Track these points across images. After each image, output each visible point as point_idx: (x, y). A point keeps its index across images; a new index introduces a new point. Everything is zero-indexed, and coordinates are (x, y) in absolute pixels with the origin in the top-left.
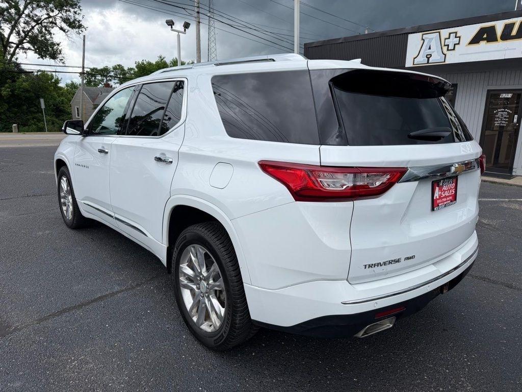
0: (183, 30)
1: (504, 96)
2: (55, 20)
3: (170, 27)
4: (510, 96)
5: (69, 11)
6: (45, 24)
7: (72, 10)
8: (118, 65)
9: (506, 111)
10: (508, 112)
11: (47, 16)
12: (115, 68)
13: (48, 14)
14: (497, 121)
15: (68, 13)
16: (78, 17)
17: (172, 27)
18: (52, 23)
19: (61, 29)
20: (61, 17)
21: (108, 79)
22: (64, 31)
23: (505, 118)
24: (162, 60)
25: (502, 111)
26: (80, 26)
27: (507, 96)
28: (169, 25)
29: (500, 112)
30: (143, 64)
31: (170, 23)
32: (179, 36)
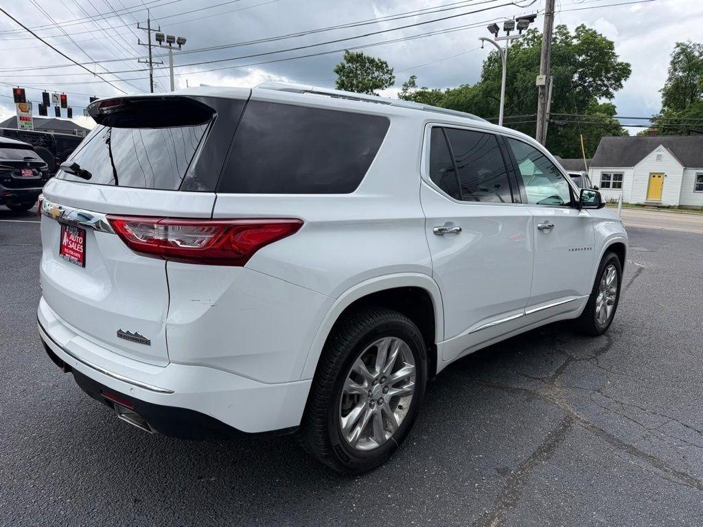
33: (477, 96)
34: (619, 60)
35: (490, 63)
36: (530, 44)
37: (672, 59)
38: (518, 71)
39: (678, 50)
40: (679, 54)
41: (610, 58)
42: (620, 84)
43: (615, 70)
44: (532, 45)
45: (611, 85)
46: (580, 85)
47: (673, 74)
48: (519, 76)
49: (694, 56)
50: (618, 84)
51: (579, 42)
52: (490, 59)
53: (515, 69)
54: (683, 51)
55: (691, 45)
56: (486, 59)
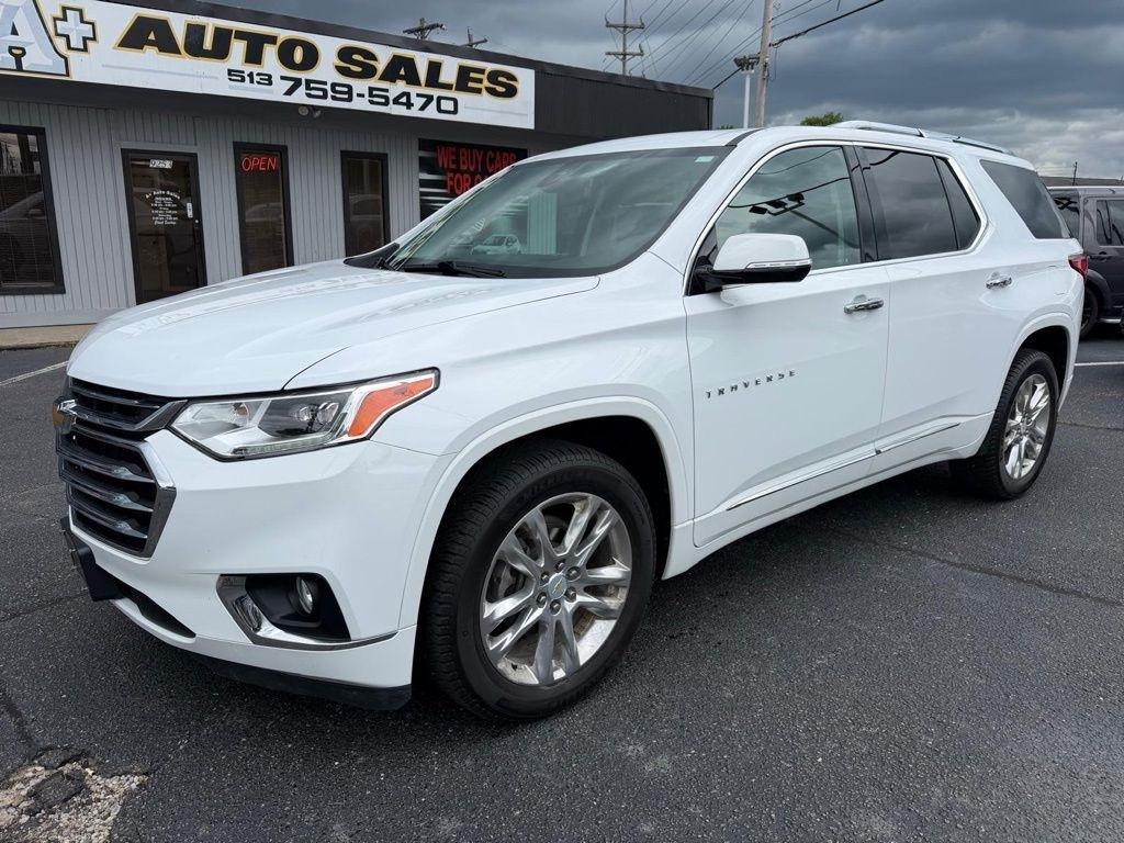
1: (156, 163)
4: (168, 165)
9: (169, 196)
10: (173, 198)
14: (156, 215)
23: (170, 208)
25: (162, 196)
27: (162, 166)
29: (158, 196)
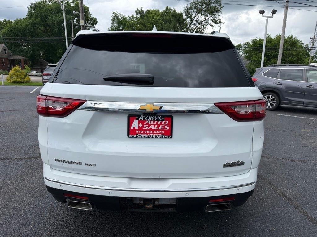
0: (271, 15)
2: (208, 21)
3: (262, 14)
5: (216, 15)
6: (203, 24)
7: (217, 14)
8: (247, 42)
11: (204, 20)
12: (245, 44)
13: (205, 18)
15: (215, 16)
16: (220, 18)
17: (263, 15)
18: (206, 23)
19: (211, 25)
20: (211, 19)
21: (240, 51)
22: (212, 26)
24: (269, 36)
26: (220, 22)
28: (261, 14)
30: (256, 40)
31: (262, 12)
32: (267, 20)
33: (28, 25)
34: (92, 16)
35: (32, 9)
36: (51, 2)
37: (112, 18)
38: (48, 15)
39: (114, 15)
40: (114, 17)
41: (88, 15)
42: (94, 26)
43: (91, 20)
44: (52, 3)
45: (90, 26)
46: (77, 25)
47: (113, 25)
48: (49, 18)
49: (119, 18)
50: (93, 26)
51: (74, 5)
52: (31, 6)
53: (46, 13)
54: (116, 15)
55: (118, 14)
56: (29, 7)
